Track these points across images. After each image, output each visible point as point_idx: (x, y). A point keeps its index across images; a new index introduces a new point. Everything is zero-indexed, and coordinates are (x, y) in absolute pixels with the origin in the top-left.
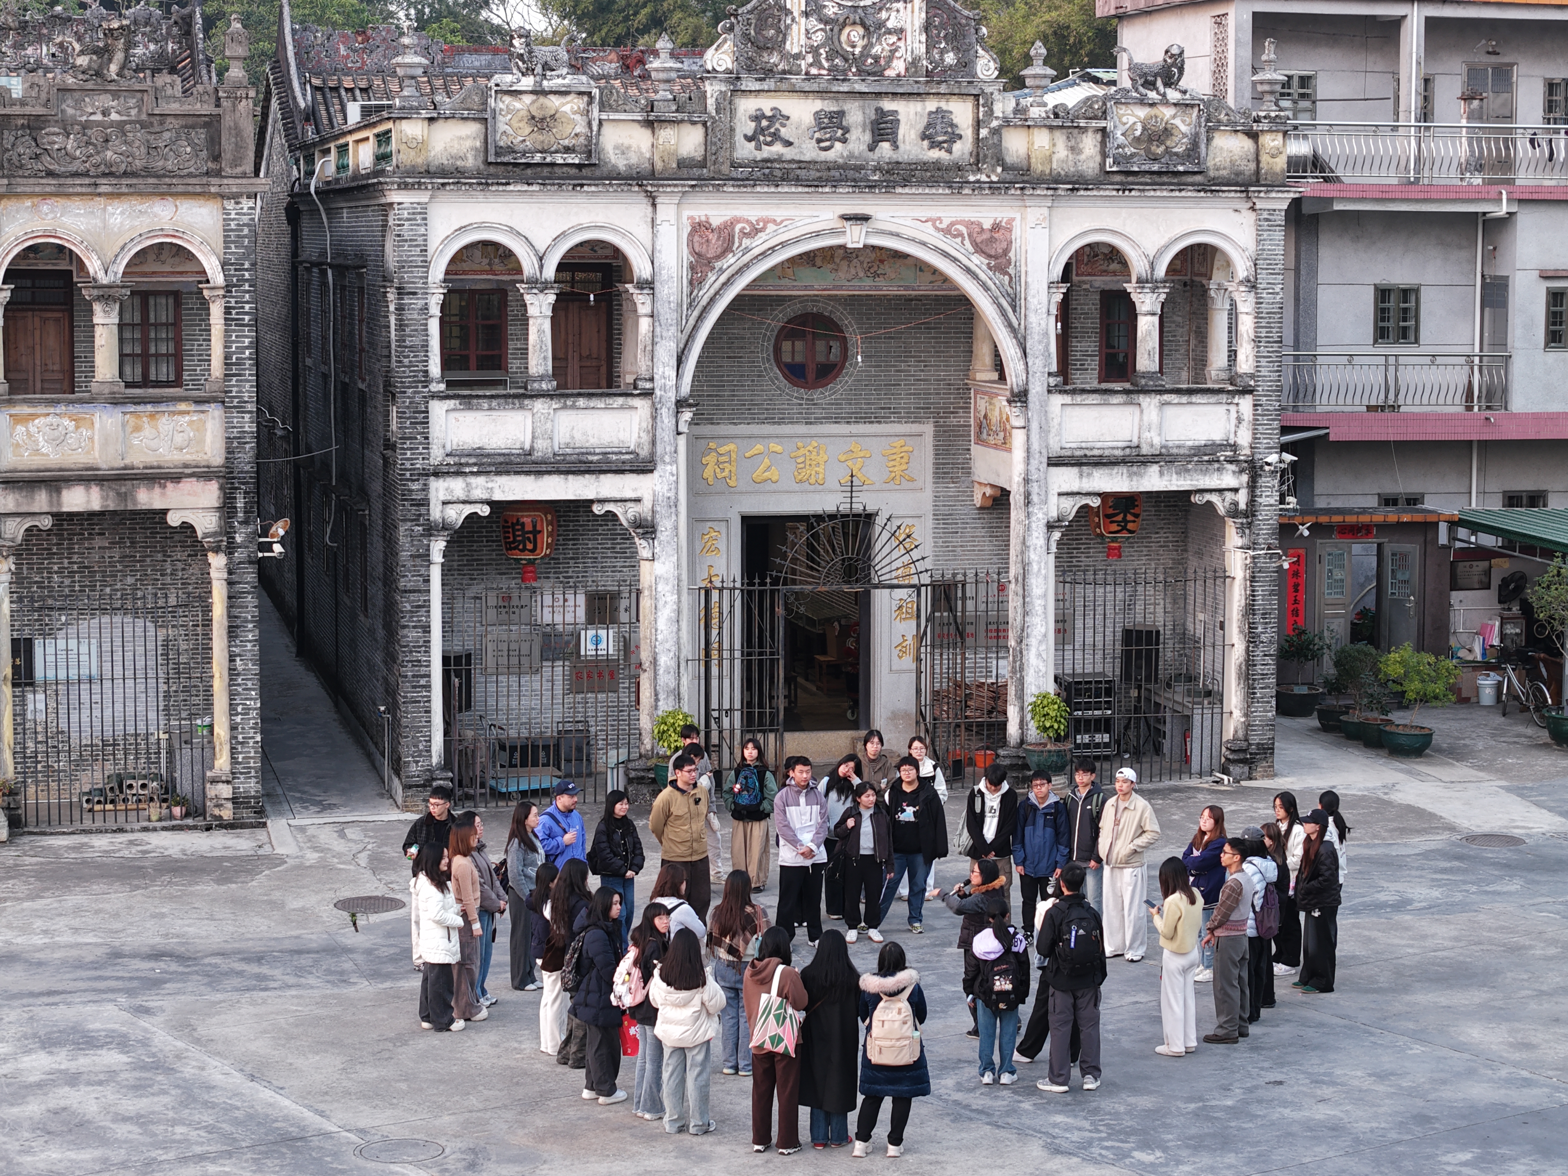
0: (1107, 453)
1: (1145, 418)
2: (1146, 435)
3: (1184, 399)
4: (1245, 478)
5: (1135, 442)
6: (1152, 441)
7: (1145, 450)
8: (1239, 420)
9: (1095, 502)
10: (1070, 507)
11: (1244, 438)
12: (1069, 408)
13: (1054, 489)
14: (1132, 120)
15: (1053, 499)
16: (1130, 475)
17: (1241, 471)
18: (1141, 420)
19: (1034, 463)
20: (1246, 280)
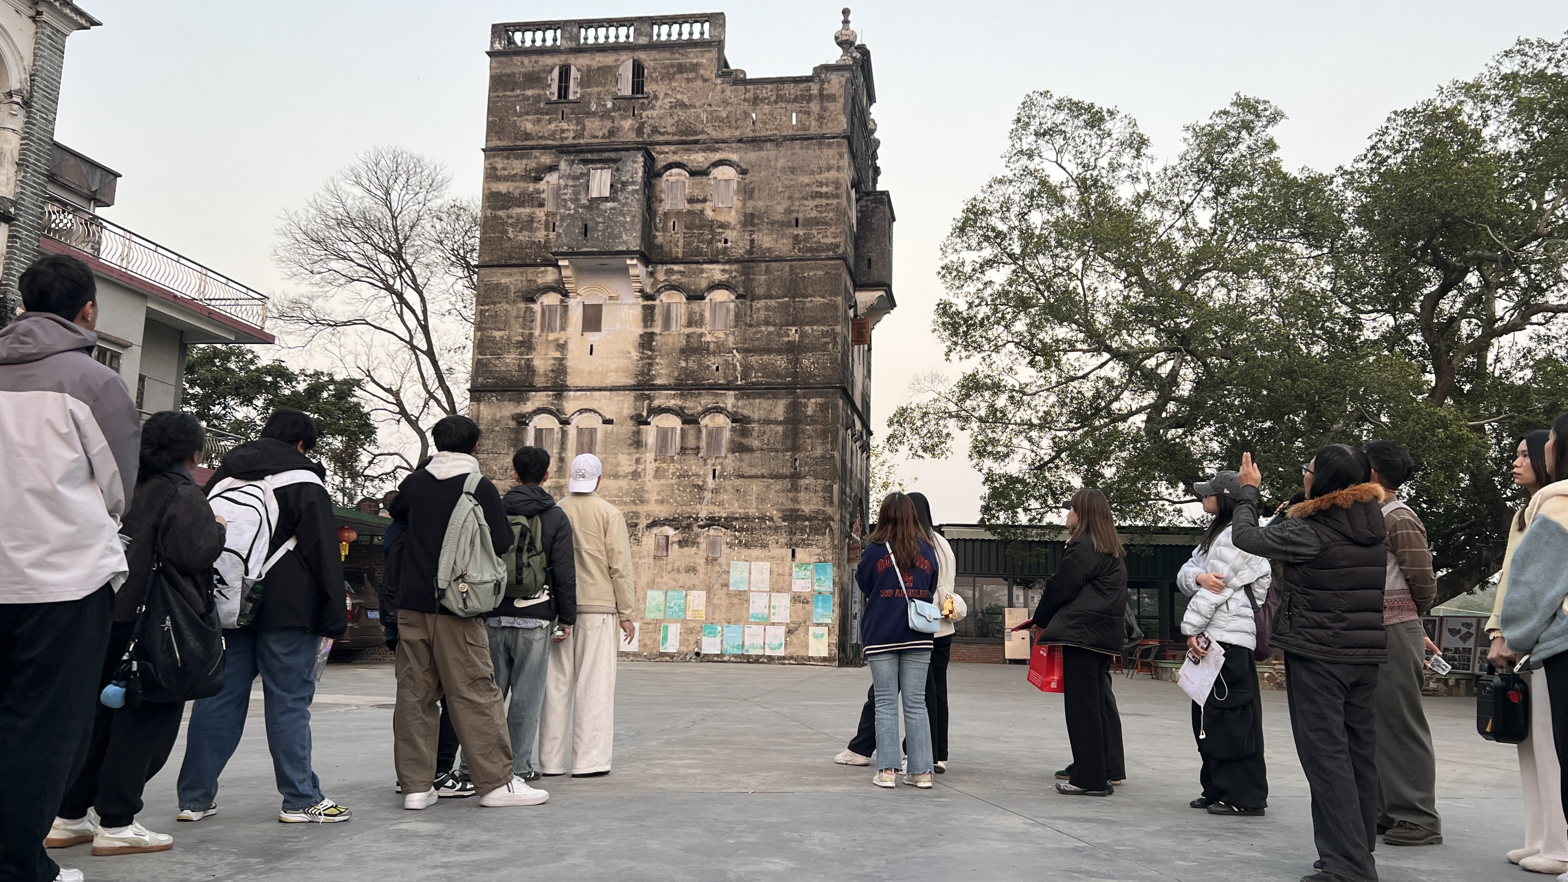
20: (19, 92)
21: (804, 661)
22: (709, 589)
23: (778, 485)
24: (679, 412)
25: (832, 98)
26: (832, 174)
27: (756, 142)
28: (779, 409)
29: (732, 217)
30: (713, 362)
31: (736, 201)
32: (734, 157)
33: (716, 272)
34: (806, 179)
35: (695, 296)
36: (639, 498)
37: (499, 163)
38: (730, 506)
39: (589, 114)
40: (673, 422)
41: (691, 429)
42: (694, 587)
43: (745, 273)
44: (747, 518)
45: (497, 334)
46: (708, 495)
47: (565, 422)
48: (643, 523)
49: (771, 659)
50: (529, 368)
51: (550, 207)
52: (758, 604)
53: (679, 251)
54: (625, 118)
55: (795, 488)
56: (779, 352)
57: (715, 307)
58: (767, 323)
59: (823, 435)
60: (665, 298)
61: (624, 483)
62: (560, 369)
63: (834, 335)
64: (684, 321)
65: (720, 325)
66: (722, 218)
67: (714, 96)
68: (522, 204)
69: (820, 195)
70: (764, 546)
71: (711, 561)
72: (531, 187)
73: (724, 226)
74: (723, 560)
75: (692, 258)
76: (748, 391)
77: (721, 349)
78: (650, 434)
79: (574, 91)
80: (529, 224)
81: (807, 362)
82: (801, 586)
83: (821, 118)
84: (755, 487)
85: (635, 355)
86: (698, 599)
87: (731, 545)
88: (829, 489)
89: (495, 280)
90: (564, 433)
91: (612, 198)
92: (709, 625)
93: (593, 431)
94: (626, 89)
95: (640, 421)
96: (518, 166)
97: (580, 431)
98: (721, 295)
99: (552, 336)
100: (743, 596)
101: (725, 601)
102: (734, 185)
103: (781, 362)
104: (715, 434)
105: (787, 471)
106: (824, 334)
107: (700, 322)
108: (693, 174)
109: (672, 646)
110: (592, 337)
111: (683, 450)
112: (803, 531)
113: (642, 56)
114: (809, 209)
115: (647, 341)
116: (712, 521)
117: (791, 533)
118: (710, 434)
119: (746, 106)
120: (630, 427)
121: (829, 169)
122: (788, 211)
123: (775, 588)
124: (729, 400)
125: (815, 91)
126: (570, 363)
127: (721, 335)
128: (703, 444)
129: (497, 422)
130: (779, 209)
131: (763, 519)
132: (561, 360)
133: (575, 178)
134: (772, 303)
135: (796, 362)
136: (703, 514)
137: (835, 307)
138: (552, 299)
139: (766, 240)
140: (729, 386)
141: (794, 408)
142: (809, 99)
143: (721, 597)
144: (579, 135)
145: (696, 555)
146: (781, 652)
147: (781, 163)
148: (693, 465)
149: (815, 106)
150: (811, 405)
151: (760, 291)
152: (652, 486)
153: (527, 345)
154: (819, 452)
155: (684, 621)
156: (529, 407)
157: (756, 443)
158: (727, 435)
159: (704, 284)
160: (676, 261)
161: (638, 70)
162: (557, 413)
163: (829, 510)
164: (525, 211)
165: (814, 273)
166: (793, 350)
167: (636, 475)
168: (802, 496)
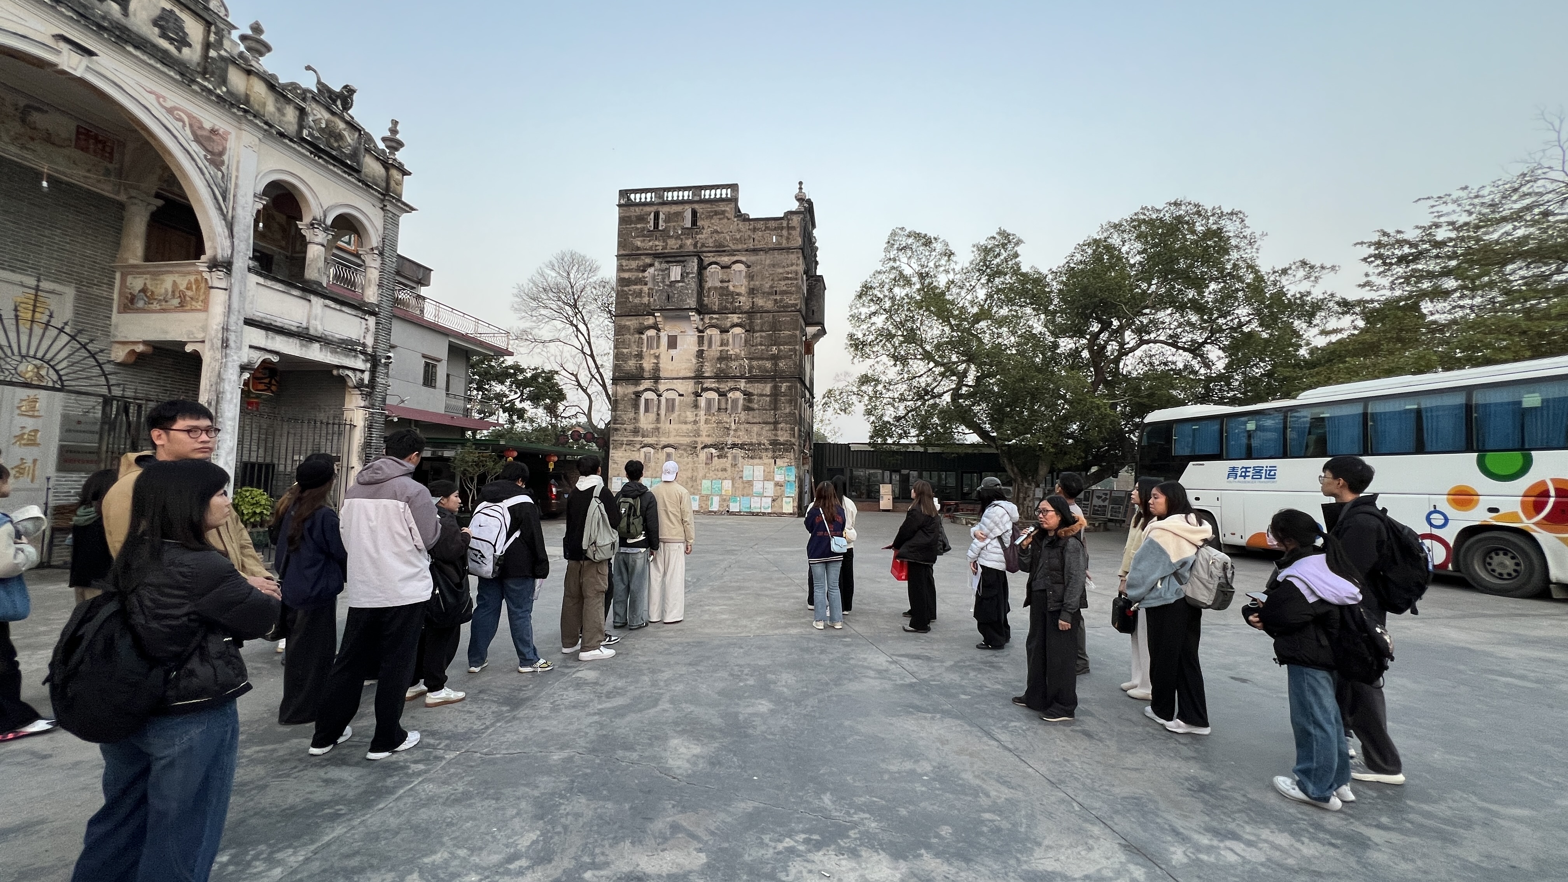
0: (286, 326)
1: (314, 311)
2: (313, 322)
3: (338, 307)
4: (369, 365)
5: (304, 325)
6: (317, 327)
7: (312, 332)
8: (367, 329)
9: (275, 359)
10: (258, 358)
11: (370, 341)
12: (261, 288)
13: (247, 343)
14: (319, 116)
15: (246, 349)
16: (302, 346)
17: (366, 361)
18: (310, 311)
19: (233, 318)
20: (377, 248)
21: (781, 514)
22: (733, 479)
23: (768, 427)
24: (717, 390)
25: (794, 228)
26: (794, 268)
27: (755, 251)
28: (768, 388)
29: (743, 290)
30: (734, 364)
31: (745, 282)
32: (744, 259)
33: (735, 318)
34: (781, 270)
35: (724, 331)
36: (697, 434)
37: (624, 263)
38: (744, 438)
39: (670, 237)
40: (714, 395)
41: (723, 399)
42: (726, 479)
43: (750, 318)
44: (751, 444)
45: (625, 351)
46: (732, 433)
47: (660, 396)
48: (700, 446)
49: (764, 514)
50: (641, 368)
51: (650, 285)
52: (758, 487)
53: (716, 308)
54: (687, 239)
55: (776, 429)
56: (767, 359)
57: (734, 336)
58: (761, 345)
59: (790, 402)
60: (709, 332)
61: (690, 427)
62: (657, 369)
63: (795, 350)
64: (719, 343)
65: (737, 345)
66: (737, 290)
67: (733, 227)
68: (636, 284)
69: (787, 278)
70: (761, 458)
71: (734, 465)
72: (641, 275)
73: (739, 294)
74: (740, 465)
75: (723, 311)
76: (751, 379)
77: (737, 358)
78: (702, 402)
79: (662, 225)
80: (639, 294)
81: (782, 364)
82: (779, 478)
83: (788, 239)
84: (756, 428)
85: (694, 361)
86: (727, 484)
87: (743, 458)
88: (793, 429)
89: (623, 323)
90: (659, 401)
91: (682, 281)
92: (734, 496)
93: (674, 400)
94: (688, 224)
95: (697, 395)
96: (634, 264)
97: (667, 400)
98: (738, 330)
99: (652, 352)
100: (750, 483)
101: (741, 486)
102: (744, 274)
103: (768, 365)
104: (735, 401)
105: (772, 420)
106: (790, 350)
107: (727, 344)
108: (723, 267)
109: (715, 507)
110: (673, 352)
111: (719, 409)
112: (780, 450)
113: (696, 206)
114: (782, 286)
115: (700, 354)
116: (734, 446)
117: (774, 451)
118: (733, 401)
119: (749, 233)
120: (692, 398)
121: (792, 265)
122: (771, 287)
123: (766, 479)
124: (742, 384)
125: (785, 225)
126: (661, 365)
127: (738, 350)
128: (729, 407)
129: (626, 395)
130: (767, 286)
131: (760, 444)
132: (657, 364)
133: (663, 271)
134: (764, 334)
135: (776, 365)
136: (729, 442)
137: (796, 336)
138: (652, 333)
139: (760, 302)
140: (742, 377)
141: (775, 388)
142: (782, 228)
143: (739, 484)
144: (664, 248)
145: (727, 462)
146: (769, 511)
147: (768, 262)
148: (724, 417)
149: (785, 233)
150: (784, 387)
151: (757, 328)
152: (704, 428)
153: (640, 356)
154: (787, 411)
155: (721, 495)
156: (641, 388)
157: (756, 406)
158: (741, 402)
159: (729, 325)
160: (714, 313)
161: (694, 213)
162: (655, 391)
163: (793, 440)
164: (638, 287)
165: (785, 318)
166: (775, 358)
167: (695, 422)
168: (779, 433)
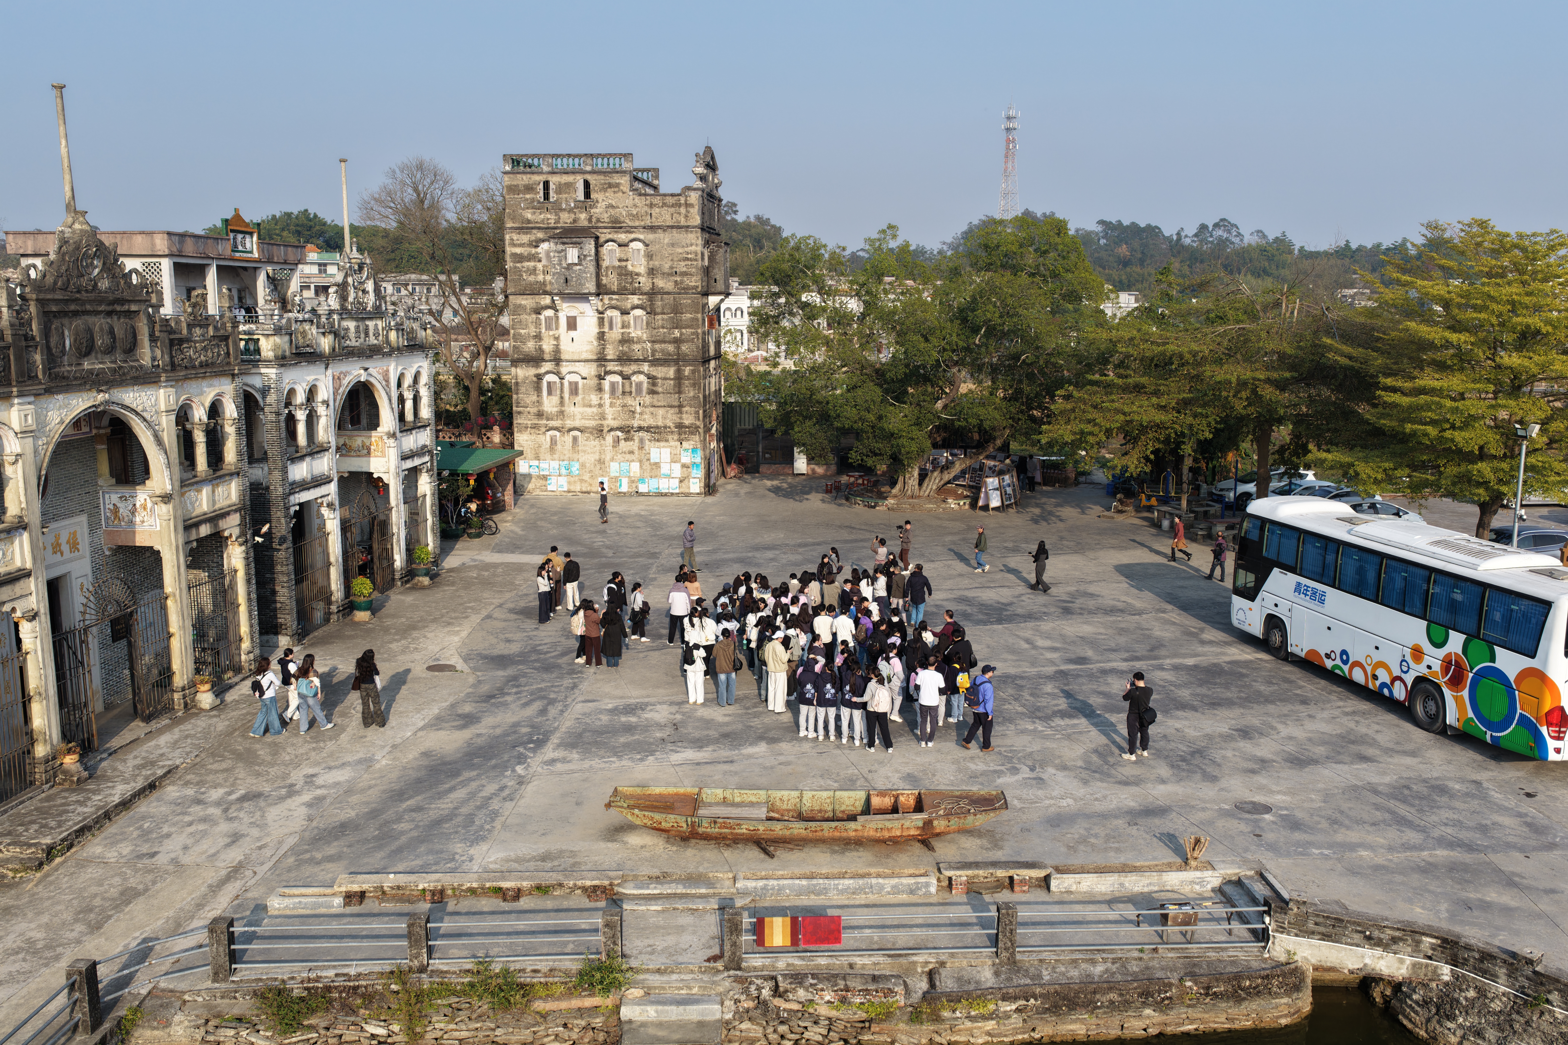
4: (429, 457)
5: (411, 449)
7: (414, 451)
10: (404, 475)
16: (411, 460)
18: (413, 439)
19: (399, 461)
21: (689, 495)
22: (641, 462)
23: (672, 411)
24: (621, 374)
25: (692, 206)
26: (693, 250)
27: (652, 228)
28: (671, 372)
29: (642, 270)
30: (636, 347)
31: (643, 261)
32: (641, 237)
33: (635, 300)
34: (680, 250)
35: (625, 312)
36: (603, 417)
37: (514, 236)
38: (649, 421)
39: (561, 210)
40: (617, 378)
41: (627, 383)
42: (633, 461)
43: (651, 300)
44: (657, 427)
45: (522, 331)
46: (638, 416)
47: (562, 379)
48: (606, 429)
49: (672, 495)
50: (541, 350)
51: (544, 263)
52: (665, 469)
53: (615, 288)
54: (581, 212)
55: (680, 412)
56: (670, 343)
57: (635, 318)
58: (663, 328)
59: (694, 385)
60: (609, 313)
61: (595, 410)
62: (557, 351)
63: (697, 335)
64: (620, 325)
65: (638, 328)
66: (637, 270)
67: (629, 203)
68: (528, 259)
69: (687, 260)
70: (667, 441)
71: (641, 448)
72: (533, 251)
73: (638, 274)
74: (647, 448)
75: (622, 291)
76: (655, 362)
77: (639, 341)
78: (606, 385)
79: (552, 197)
80: (534, 271)
81: (684, 348)
82: (686, 459)
83: (685, 218)
84: (661, 412)
85: (595, 343)
86: (635, 467)
87: (650, 441)
88: (697, 413)
89: (518, 302)
90: (562, 384)
91: (580, 263)
92: (642, 479)
93: (576, 383)
94: (581, 197)
95: (601, 378)
96: (525, 238)
97: (570, 383)
98: (638, 312)
99: (551, 333)
100: (657, 465)
101: (649, 468)
102: (642, 253)
103: (671, 348)
104: (639, 385)
105: (676, 403)
106: (692, 334)
107: (628, 326)
108: (620, 245)
109: (626, 490)
110: (572, 333)
111: (624, 393)
112: (685, 434)
113: (588, 177)
114: (682, 267)
115: (601, 336)
116: (640, 429)
117: (680, 435)
118: (637, 385)
119: (646, 210)
120: (595, 381)
121: (691, 247)
122: (671, 268)
123: (673, 461)
124: (646, 367)
125: (683, 201)
126: (562, 347)
127: (639, 333)
128: (634, 390)
129: (526, 378)
130: (666, 266)
131: (665, 428)
132: (557, 346)
133: (559, 253)
134: (665, 317)
135: (679, 348)
136: (636, 425)
137: (697, 320)
138: (550, 313)
139: (660, 283)
140: (645, 360)
141: (679, 372)
142: (679, 207)
143: (647, 466)
144: (557, 222)
145: (634, 445)
146: (677, 491)
147: (666, 241)
148: (629, 401)
149: (682, 212)
150: (687, 370)
151: (659, 310)
152: (609, 412)
153: (538, 337)
154: (692, 394)
155: (629, 477)
156: (542, 370)
157: (660, 390)
158: (645, 386)
159: (629, 306)
160: (613, 293)
161: (587, 184)
162: (558, 373)
163: (698, 423)
164: (530, 263)
165: (686, 301)
166: (677, 341)
167: (600, 405)
168: (684, 416)
